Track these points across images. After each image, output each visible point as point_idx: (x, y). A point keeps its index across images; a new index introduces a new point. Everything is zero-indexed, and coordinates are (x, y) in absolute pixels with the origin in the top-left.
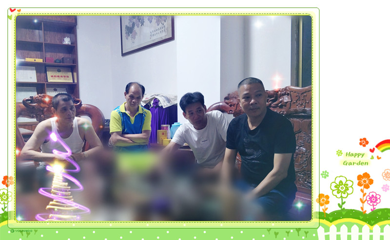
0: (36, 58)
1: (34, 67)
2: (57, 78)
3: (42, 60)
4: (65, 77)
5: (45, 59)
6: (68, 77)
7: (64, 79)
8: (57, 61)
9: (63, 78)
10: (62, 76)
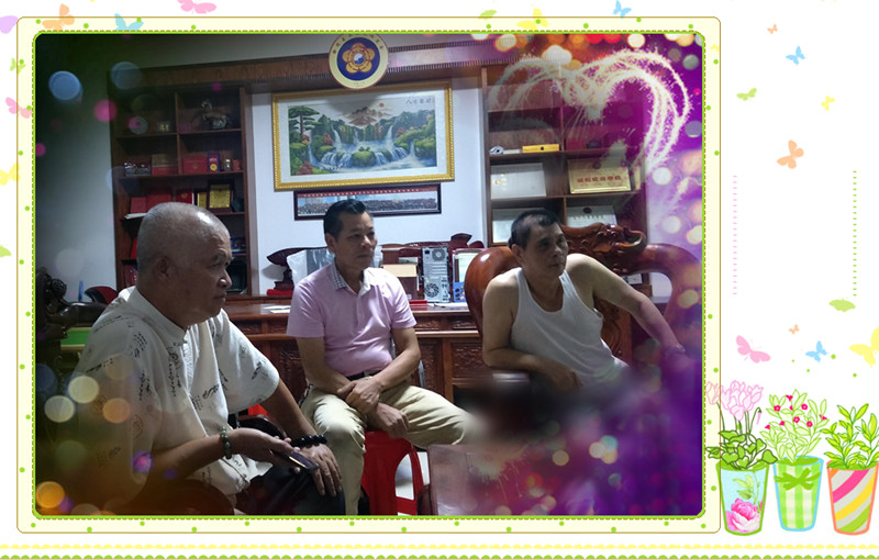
0: (546, 143)
1: (541, 164)
2: (592, 182)
3: (558, 146)
4: (610, 178)
5: (565, 143)
6: (618, 178)
7: (610, 185)
8: (592, 144)
9: (607, 181)
10: (603, 179)
